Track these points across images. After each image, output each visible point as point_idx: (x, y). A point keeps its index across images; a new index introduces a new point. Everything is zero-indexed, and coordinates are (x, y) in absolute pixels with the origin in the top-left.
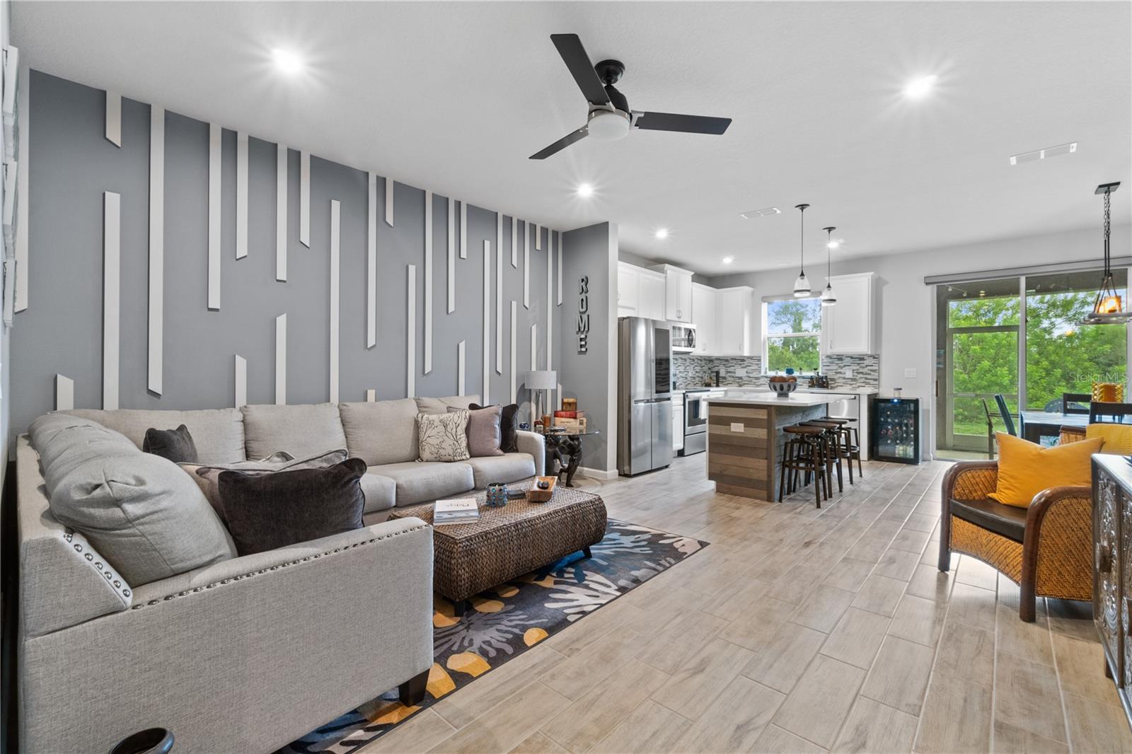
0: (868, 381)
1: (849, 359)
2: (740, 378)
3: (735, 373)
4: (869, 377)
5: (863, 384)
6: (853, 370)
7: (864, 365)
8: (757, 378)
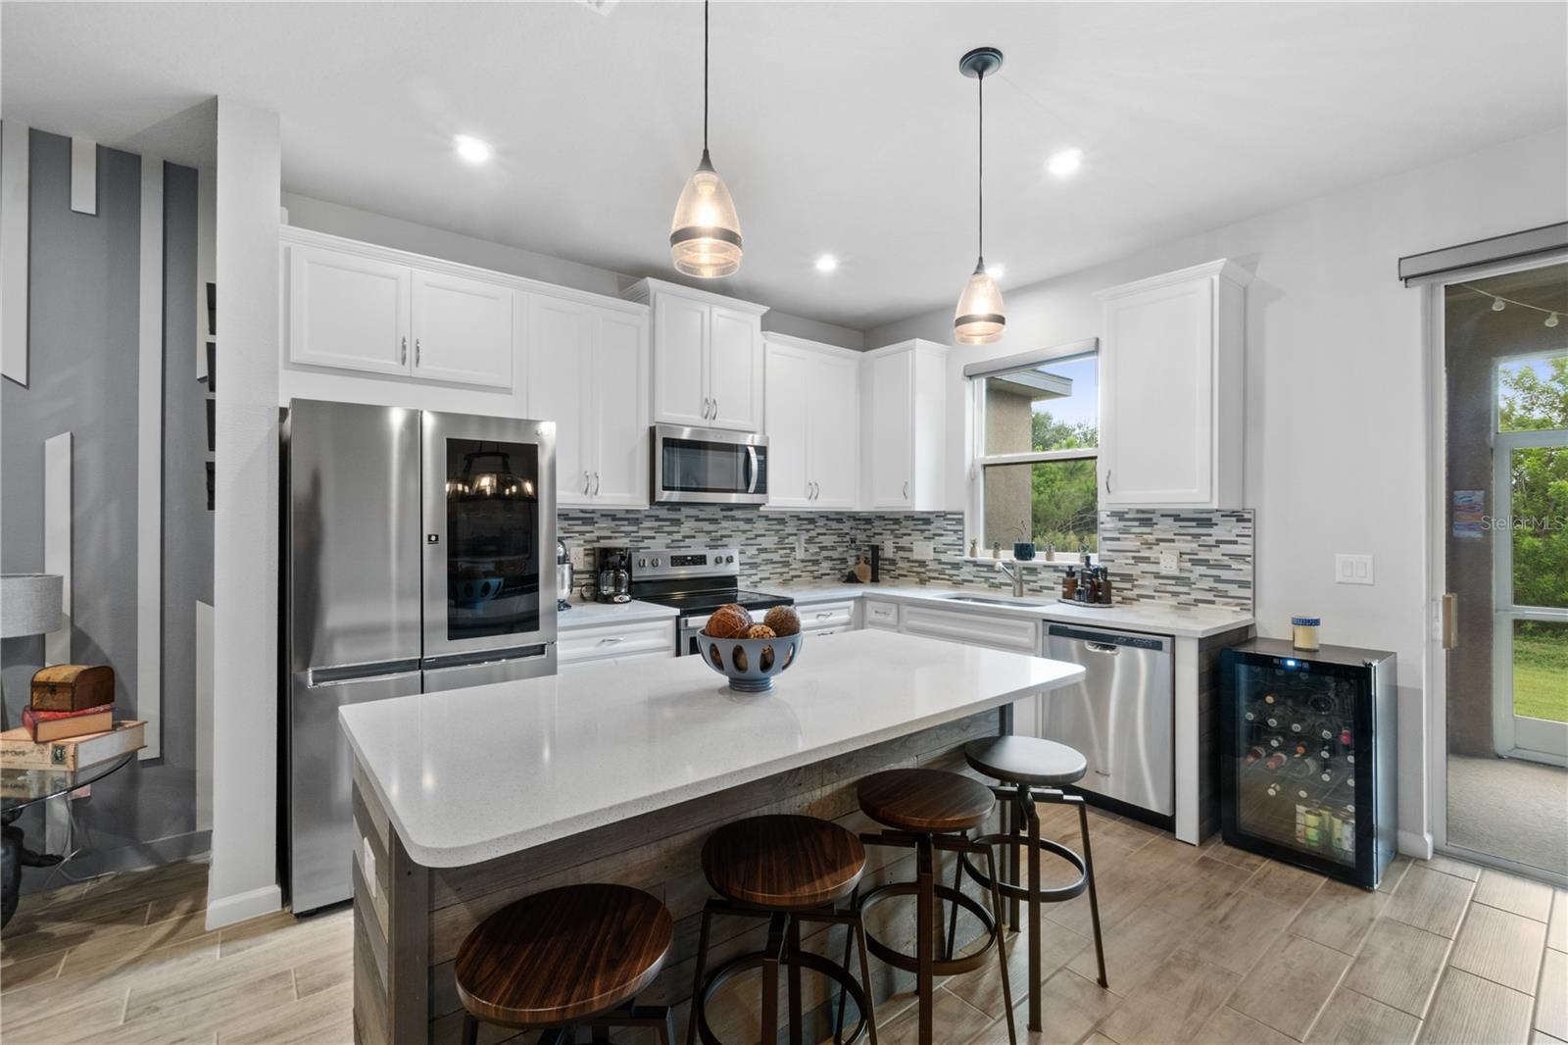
0: (1221, 586)
1: (1170, 520)
2: (922, 563)
3: (911, 550)
4: (1225, 574)
5: (1210, 596)
6: (1181, 554)
7: (1211, 540)
8: (956, 566)
